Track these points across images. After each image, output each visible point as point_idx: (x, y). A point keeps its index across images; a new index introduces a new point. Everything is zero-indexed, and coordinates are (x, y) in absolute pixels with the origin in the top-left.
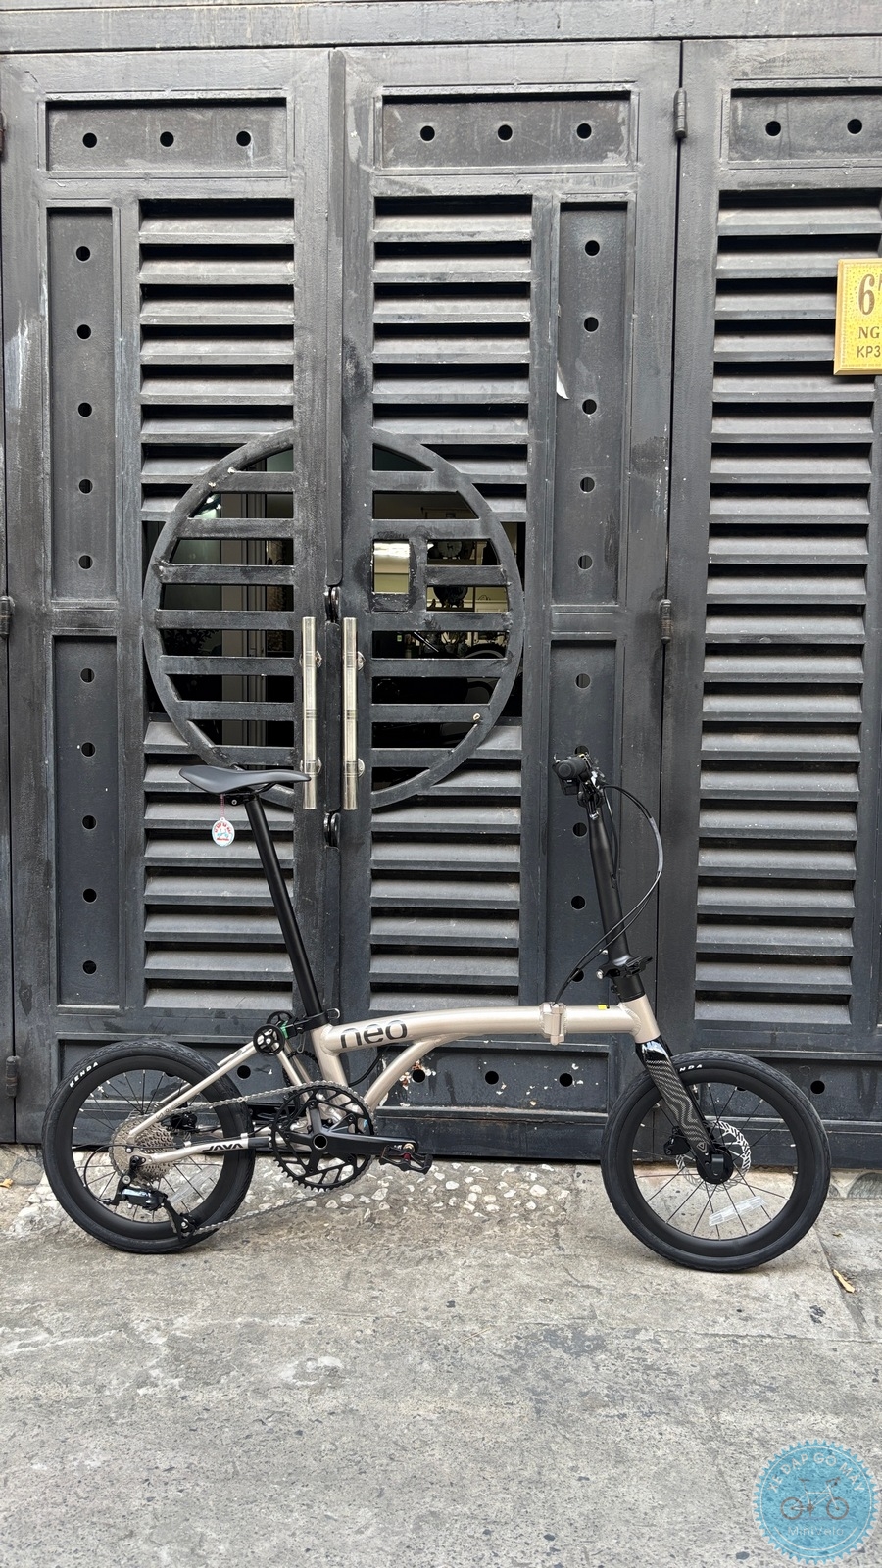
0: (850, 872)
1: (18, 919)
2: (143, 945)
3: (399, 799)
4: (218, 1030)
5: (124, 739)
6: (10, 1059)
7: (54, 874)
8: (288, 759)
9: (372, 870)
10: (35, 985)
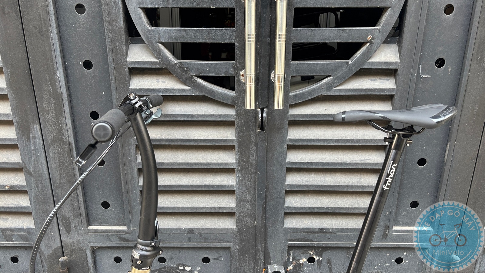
1: (54, 179)
3: (310, 98)
4: (190, 240)
5: (113, 57)
6: (61, 259)
7: (74, 150)
8: (232, 71)
9: (288, 145)
10: (71, 217)
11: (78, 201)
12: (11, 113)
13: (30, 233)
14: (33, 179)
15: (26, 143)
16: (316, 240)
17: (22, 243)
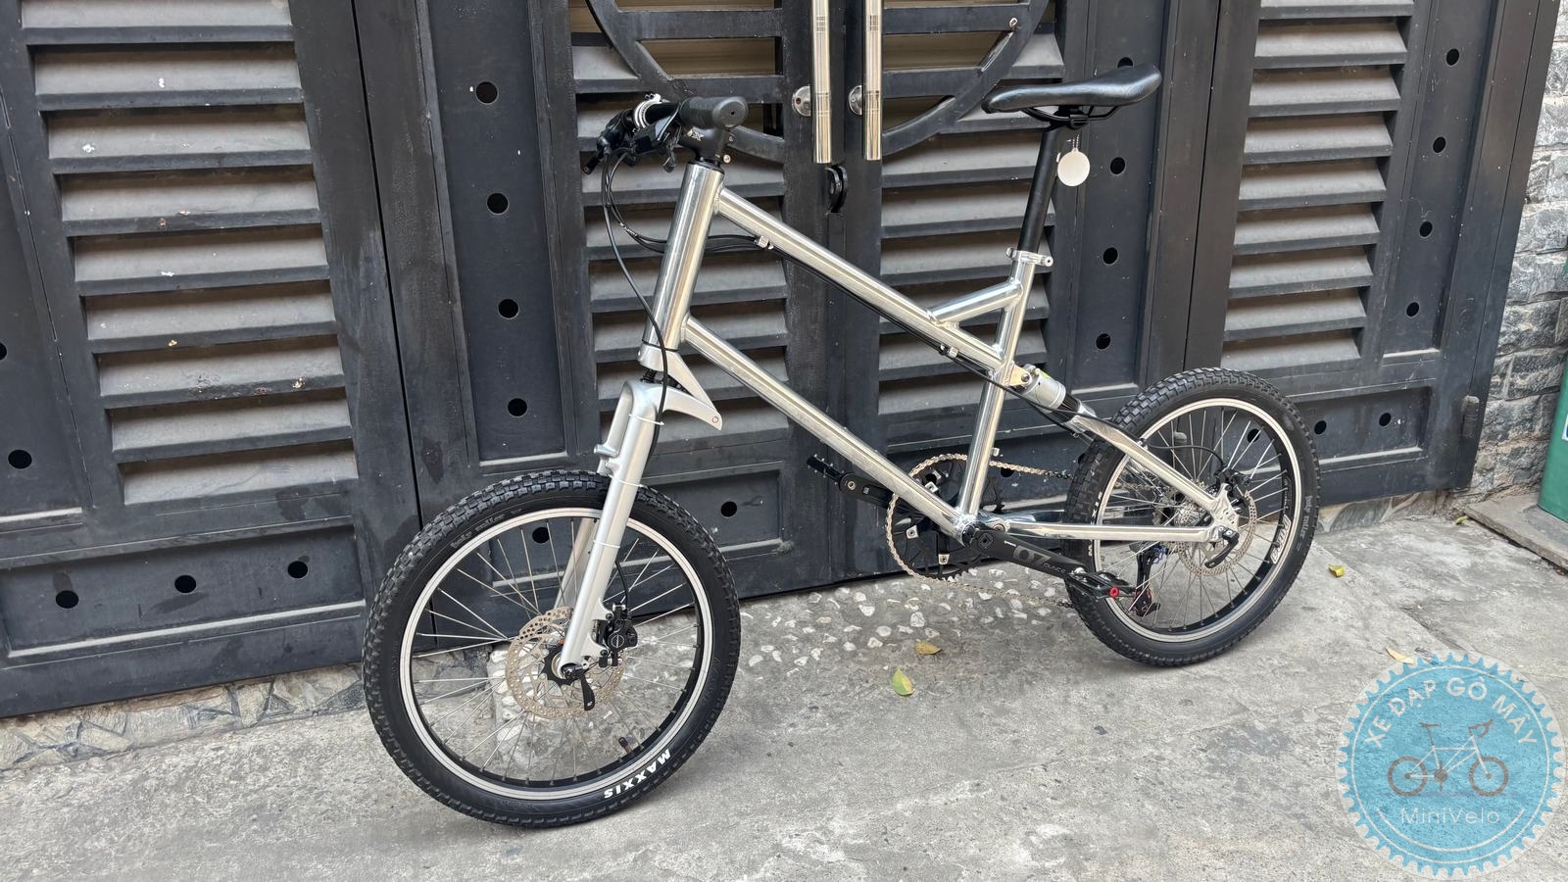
0: (1382, 192)
2: (594, 369)
3: (918, 141)
5: (545, 73)
7: (456, 283)
8: (777, 93)
9: (884, 241)
10: (445, 441)
11: (461, 401)
12: (318, 207)
13: (346, 493)
14: (360, 359)
15: (348, 275)
16: (938, 434)
17: (326, 520)
